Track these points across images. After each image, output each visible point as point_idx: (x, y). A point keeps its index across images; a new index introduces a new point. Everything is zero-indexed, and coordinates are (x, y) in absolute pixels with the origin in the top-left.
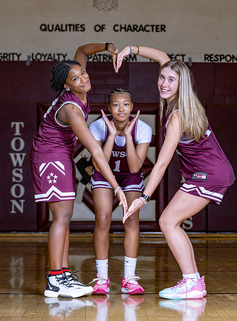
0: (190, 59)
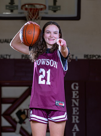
0: (76, 57)
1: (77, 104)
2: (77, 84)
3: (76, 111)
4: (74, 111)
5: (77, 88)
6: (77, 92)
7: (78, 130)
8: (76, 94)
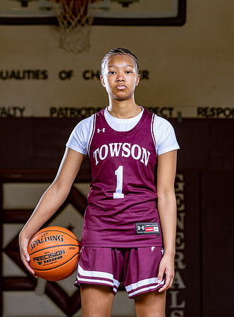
0: (179, 114)
2: (181, 177)
3: (179, 241)
5: (181, 186)
6: (182, 196)
7: (182, 286)
8: (178, 202)
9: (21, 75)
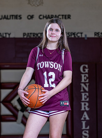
1: (87, 89)
2: (87, 66)
3: (86, 97)
4: (84, 96)
5: (87, 70)
6: (87, 75)
7: (87, 118)
8: (85, 78)
9: (9, 17)
